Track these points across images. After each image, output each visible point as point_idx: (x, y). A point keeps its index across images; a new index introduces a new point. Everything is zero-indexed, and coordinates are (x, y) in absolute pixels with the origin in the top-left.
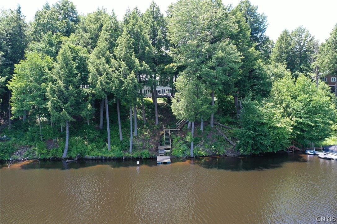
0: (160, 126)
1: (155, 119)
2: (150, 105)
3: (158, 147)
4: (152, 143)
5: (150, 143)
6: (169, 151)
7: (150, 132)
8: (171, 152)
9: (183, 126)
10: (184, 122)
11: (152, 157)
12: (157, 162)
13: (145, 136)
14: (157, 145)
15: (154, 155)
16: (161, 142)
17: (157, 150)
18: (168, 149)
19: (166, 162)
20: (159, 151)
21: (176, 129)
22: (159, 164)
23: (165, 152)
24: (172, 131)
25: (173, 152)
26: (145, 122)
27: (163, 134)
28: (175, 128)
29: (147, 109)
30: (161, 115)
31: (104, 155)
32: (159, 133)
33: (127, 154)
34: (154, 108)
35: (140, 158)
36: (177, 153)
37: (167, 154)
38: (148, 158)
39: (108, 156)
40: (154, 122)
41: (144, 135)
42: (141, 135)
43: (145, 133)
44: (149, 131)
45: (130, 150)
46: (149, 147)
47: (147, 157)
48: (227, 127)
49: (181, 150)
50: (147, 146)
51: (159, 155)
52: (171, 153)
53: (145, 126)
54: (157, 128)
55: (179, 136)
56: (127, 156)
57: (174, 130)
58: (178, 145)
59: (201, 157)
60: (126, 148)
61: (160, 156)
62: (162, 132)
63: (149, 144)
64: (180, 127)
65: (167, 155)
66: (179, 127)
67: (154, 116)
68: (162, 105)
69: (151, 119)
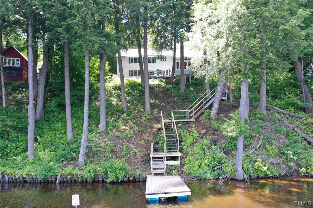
0: (154, 116)
1: (144, 104)
2: (137, 85)
3: (149, 155)
4: (137, 145)
5: (131, 146)
6: (177, 163)
7: (134, 125)
8: (182, 165)
9: (202, 113)
10: (202, 107)
11: (134, 178)
12: (147, 197)
13: (122, 132)
14: (148, 149)
15: (138, 173)
16: (157, 143)
17: (148, 161)
18: (174, 158)
19: (175, 198)
20: (152, 162)
21: (187, 120)
22: (153, 202)
23: (167, 165)
24: (179, 123)
25: (186, 166)
26: (125, 110)
27: (160, 129)
28: (185, 118)
29: (131, 90)
30: (156, 99)
31: (9, 171)
32: (152, 128)
33: (69, 169)
34: (142, 90)
35: (103, 181)
36: (197, 167)
37: (171, 170)
38: (123, 182)
39: (19, 173)
40: (142, 110)
41: (122, 130)
42: (114, 130)
43: (124, 127)
44: (131, 123)
45: (81, 159)
46: (128, 154)
47: (121, 179)
48: (294, 114)
49: (206, 162)
50: (122, 151)
51: (151, 174)
52: (183, 167)
53: (125, 115)
54: (149, 119)
55: (196, 132)
56: (68, 175)
57: (183, 120)
58: (197, 149)
59: (262, 178)
60: (74, 155)
61: (155, 174)
62: (159, 126)
63: (128, 146)
64: (196, 116)
65: (171, 174)
66: (192, 117)
67: (142, 101)
68: (157, 87)
69: (137, 105)
